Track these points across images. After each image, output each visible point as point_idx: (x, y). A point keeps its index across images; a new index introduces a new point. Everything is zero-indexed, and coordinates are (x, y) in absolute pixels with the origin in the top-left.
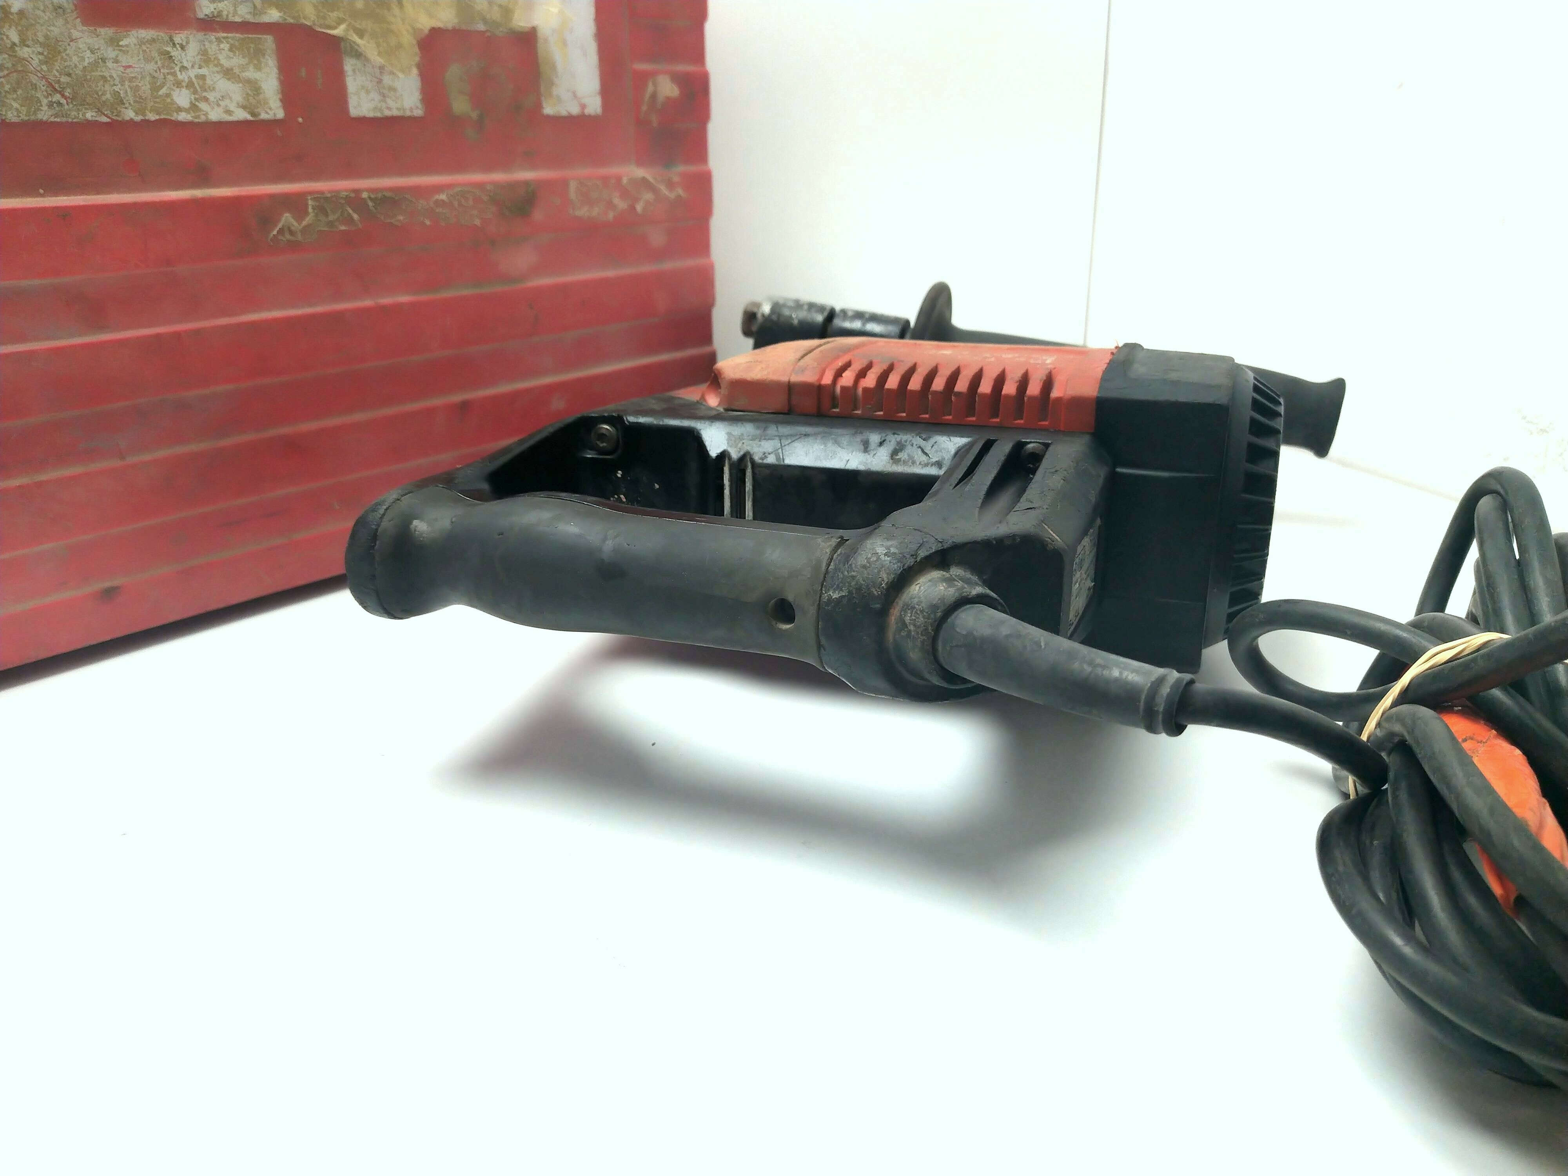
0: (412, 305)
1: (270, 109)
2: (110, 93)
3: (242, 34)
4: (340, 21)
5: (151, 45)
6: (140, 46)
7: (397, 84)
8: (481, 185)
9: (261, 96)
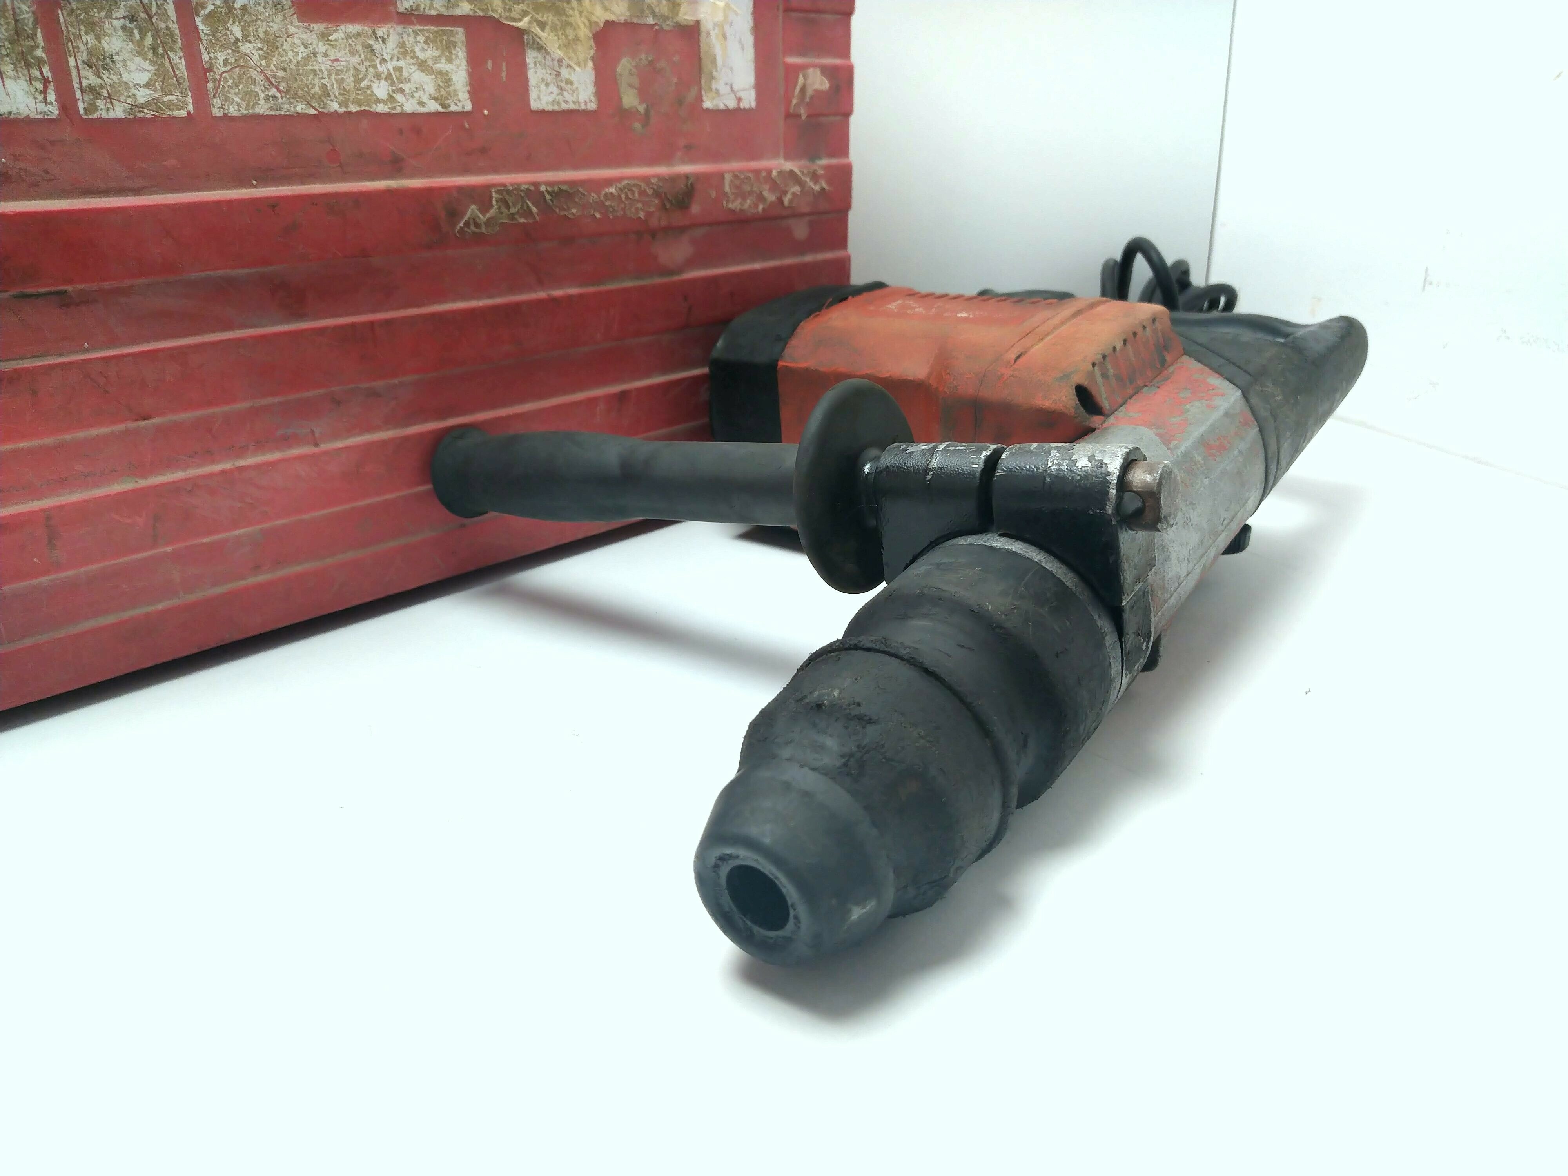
0: (581, 296)
1: (459, 101)
2: (319, 87)
3: (436, 26)
4: (525, 14)
5: (356, 39)
6: (347, 40)
7: (573, 78)
8: (646, 179)
9: (452, 88)
